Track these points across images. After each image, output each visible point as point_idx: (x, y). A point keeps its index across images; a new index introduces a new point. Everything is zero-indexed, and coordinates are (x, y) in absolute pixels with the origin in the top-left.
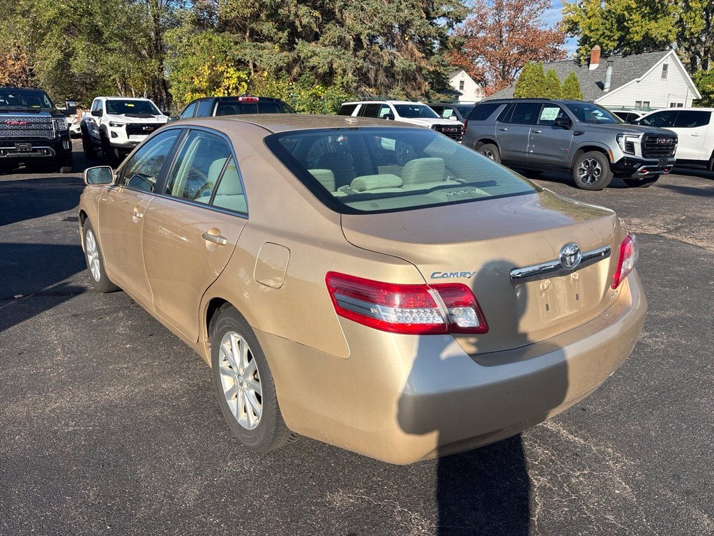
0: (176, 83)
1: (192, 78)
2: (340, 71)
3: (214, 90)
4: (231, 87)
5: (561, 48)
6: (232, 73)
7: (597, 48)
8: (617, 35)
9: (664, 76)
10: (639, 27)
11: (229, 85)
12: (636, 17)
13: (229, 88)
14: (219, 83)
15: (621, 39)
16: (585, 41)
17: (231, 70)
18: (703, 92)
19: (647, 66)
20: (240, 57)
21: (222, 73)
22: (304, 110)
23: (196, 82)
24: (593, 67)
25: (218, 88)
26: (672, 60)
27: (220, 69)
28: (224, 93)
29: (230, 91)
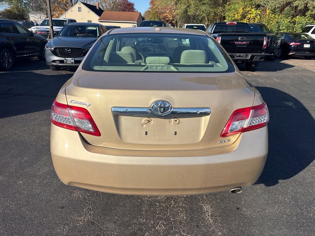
0: (228, 17)
1: (235, 14)
2: (311, 8)
3: (243, 20)
4: (251, 18)
6: (253, 11)
11: (250, 17)
13: (250, 19)
14: (246, 16)
17: (253, 10)
20: (258, 3)
21: (248, 11)
22: (284, 30)
23: (236, 16)
25: (244, 19)
27: (248, 10)
28: (247, 21)
29: (250, 20)
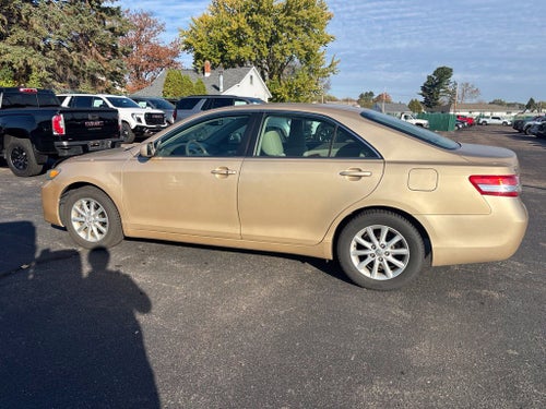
2: (34, 67)
5: (176, 60)
7: (207, 62)
8: (220, 54)
9: (251, 83)
10: (234, 51)
12: (230, 44)
15: (222, 57)
16: (198, 57)
18: (272, 94)
19: (242, 76)
24: (207, 75)
26: (253, 72)
